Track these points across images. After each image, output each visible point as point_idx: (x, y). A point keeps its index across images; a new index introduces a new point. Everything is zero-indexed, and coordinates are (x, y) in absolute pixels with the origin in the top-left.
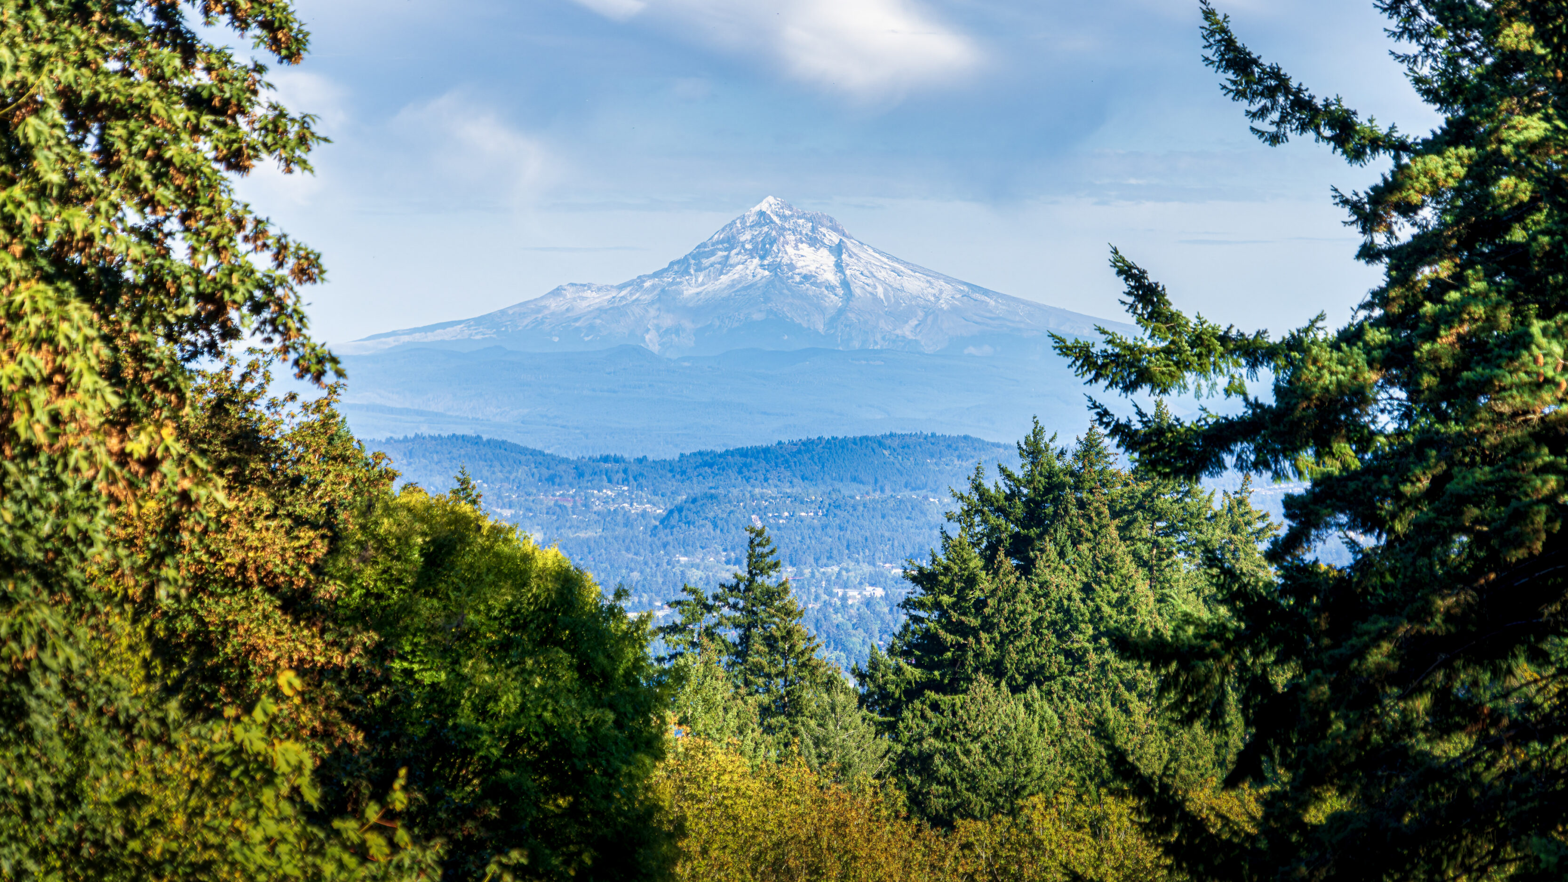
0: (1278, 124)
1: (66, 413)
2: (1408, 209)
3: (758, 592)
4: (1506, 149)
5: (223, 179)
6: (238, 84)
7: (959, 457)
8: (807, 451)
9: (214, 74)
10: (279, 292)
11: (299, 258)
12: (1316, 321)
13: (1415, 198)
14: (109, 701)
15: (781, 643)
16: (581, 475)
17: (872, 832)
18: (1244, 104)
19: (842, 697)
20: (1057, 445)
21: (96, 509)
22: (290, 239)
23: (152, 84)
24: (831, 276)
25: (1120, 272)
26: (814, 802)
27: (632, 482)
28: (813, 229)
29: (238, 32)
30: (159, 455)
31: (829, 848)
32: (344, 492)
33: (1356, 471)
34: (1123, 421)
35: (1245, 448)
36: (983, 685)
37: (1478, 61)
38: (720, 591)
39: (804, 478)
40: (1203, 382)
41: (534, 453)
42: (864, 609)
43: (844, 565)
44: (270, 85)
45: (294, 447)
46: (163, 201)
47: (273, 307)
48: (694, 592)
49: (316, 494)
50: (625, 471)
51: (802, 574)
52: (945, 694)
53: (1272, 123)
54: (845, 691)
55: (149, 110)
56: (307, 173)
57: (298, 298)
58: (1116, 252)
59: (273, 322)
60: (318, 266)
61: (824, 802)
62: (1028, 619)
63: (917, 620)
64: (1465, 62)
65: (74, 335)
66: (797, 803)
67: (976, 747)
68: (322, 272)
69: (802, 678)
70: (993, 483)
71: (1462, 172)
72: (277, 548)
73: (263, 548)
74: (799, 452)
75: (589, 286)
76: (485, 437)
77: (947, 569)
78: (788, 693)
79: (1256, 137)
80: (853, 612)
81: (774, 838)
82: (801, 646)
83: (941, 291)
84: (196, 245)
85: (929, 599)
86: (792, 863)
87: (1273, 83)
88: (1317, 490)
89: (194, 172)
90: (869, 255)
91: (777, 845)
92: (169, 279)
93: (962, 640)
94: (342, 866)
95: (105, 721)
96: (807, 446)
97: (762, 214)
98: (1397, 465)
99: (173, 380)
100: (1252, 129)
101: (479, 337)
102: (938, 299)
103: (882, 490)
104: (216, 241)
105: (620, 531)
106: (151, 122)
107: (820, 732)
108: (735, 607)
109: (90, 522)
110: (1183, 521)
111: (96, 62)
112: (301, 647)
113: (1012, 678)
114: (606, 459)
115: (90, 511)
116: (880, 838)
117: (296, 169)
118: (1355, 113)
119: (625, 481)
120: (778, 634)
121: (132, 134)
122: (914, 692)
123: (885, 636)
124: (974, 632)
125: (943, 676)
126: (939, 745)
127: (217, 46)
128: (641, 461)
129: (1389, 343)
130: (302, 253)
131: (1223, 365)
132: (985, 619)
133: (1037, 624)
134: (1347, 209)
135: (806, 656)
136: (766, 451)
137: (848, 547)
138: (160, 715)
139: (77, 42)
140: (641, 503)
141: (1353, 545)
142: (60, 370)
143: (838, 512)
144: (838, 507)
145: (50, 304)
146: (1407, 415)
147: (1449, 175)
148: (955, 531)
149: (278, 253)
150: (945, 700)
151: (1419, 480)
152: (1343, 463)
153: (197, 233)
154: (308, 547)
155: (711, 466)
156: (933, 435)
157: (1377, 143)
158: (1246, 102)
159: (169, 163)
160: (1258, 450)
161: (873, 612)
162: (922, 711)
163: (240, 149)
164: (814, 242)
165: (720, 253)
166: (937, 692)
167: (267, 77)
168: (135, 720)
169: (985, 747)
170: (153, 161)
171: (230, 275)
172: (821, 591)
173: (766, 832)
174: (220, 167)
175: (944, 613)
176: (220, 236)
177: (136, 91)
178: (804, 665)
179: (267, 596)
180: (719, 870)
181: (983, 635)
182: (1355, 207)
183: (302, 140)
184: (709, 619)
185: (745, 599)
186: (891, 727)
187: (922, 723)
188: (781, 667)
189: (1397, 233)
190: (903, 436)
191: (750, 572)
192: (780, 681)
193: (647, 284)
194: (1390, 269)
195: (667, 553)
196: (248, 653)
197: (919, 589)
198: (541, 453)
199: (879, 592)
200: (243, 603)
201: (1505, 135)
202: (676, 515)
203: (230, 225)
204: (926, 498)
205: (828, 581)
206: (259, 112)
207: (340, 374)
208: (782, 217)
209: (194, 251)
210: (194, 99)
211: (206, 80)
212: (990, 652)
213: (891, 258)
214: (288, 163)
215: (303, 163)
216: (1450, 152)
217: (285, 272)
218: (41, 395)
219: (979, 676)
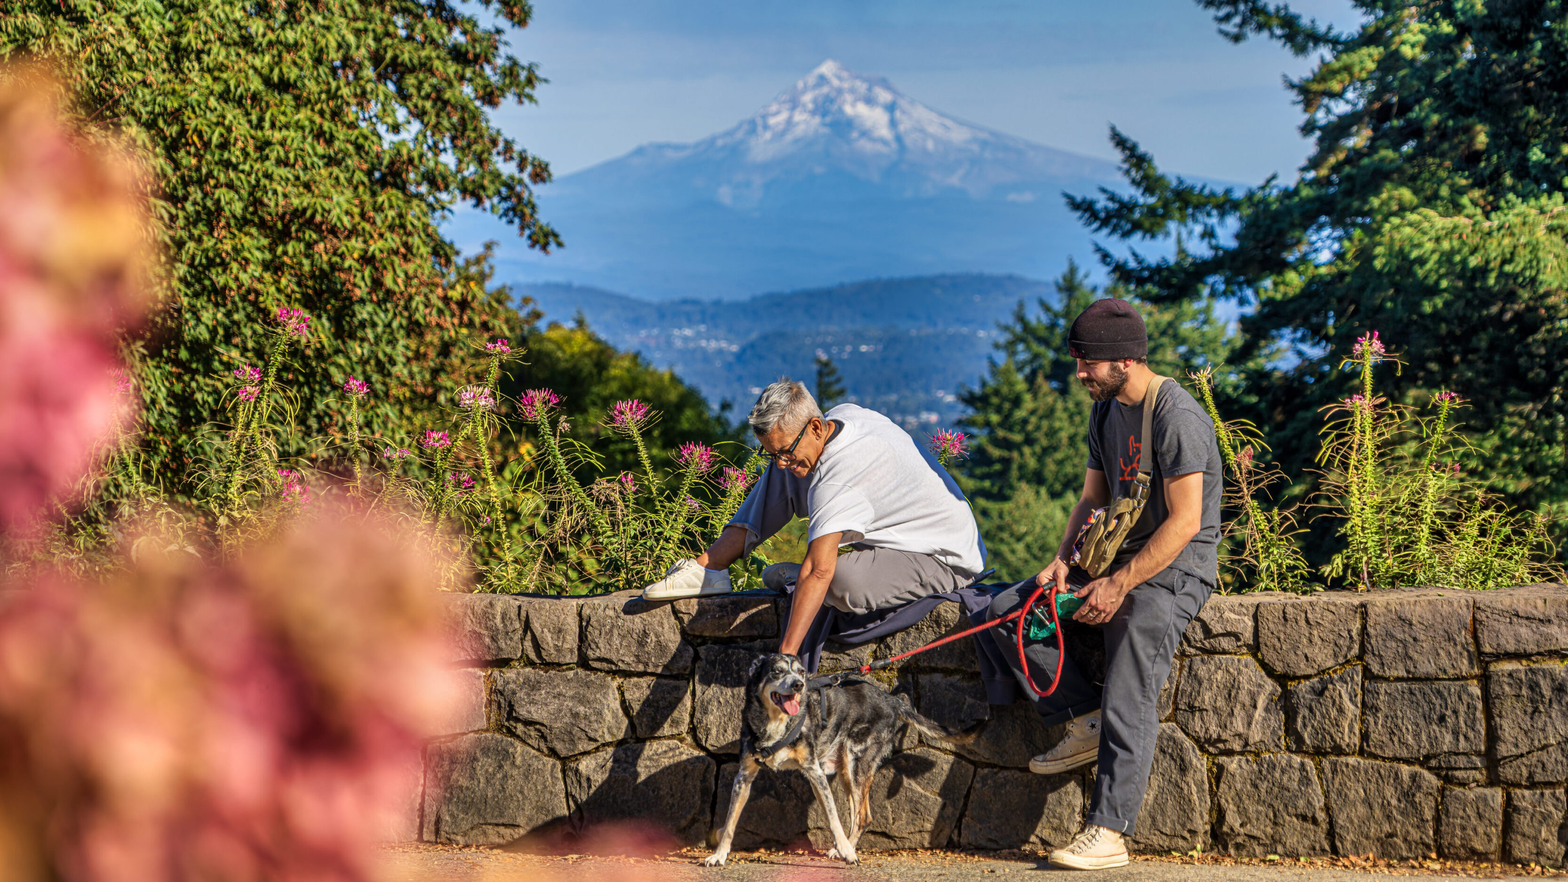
0: (1240, 26)
2: (1336, 94)
4: (1405, 49)
5: (482, 112)
6: (485, 43)
7: (1003, 294)
9: (468, 35)
10: (518, 188)
11: (534, 166)
12: (1270, 180)
13: (1339, 87)
16: (663, 317)
18: (1212, 12)
20: (1088, 283)
22: (528, 153)
24: (885, 132)
25: (1117, 144)
27: (709, 322)
28: (869, 89)
29: (484, 7)
30: (469, 298)
33: (1295, 297)
34: (1121, 261)
35: (1217, 280)
36: (1025, 492)
39: (864, 316)
40: (1183, 229)
43: (901, 393)
44: (506, 43)
47: (514, 200)
50: (703, 312)
53: (1235, 25)
56: (533, 103)
57: (531, 193)
58: (1113, 129)
59: (513, 209)
60: (548, 172)
62: (1064, 435)
65: (416, 222)
67: (1020, 547)
68: (550, 176)
70: (1036, 316)
71: (1373, 66)
74: (860, 293)
76: (576, 284)
77: (996, 391)
79: (1222, 37)
84: (461, 157)
85: (980, 418)
89: (463, 108)
90: (921, 113)
93: (1007, 455)
96: (867, 286)
97: (822, 77)
98: (1325, 290)
100: (1219, 31)
103: (935, 325)
104: (478, 155)
106: (433, 74)
110: (1202, 345)
113: (1051, 485)
114: (685, 302)
117: (526, 101)
118: (1299, 16)
119: (703, 322)
121: (421, 83)
124: (1017, 447)
127: (468, 15)
128: (716, 303)
130: (536, 162)
131: (1199, 216)
132: (1028, 435)
133: (1072, 439)
134: (1294, 92)
136: (830, 292)
137: (904, 377)
140: (717, 341)
141: (1300, 353)
142: (406, 245)
143: (895, 346)
144: (895, 341)
145: (401, 203)
147: (1363, 68)
148: (1001, 357)
149: (521, 163)
153: (463, 149)
155: (780, 306)
156: (982, 275)
157: (1316, 38)
158: (1214, 10)
159: (446, 103)
160: (1228, 282)
163: (491, 90)
164: (870, 101)
165: (785, 113)
167: (504, 38)
169: (1028, 547)
171: (484, 177)
174: (478, 103)
175: (992, 432)
176: (483, 152)
181: (1027, 450)
182: (1300, 89)
183: (529, 81)
189: (1333, 111)
190: (953, 275)
193: (719, 143)
194: (1320, 141)
195: (742, 384)
197: (971, 410)
198: (627, 297)
199: (933, 418)
201: (1405, 36)
202: (750, 352)
203: (488, 144)
204: (975, 331)
206: (499, 62)
207: (560, 245)
208: (840, 78)
209: (460, 161)
210: (458, 55)
211: (462, 39)
212: (1032, 463)
213: (942, 115)
214: (520, 97)
215: (530, 98)
216: (1364, 51)
217: (525, 176)
218: (396, 260)
219: (1023, 485)
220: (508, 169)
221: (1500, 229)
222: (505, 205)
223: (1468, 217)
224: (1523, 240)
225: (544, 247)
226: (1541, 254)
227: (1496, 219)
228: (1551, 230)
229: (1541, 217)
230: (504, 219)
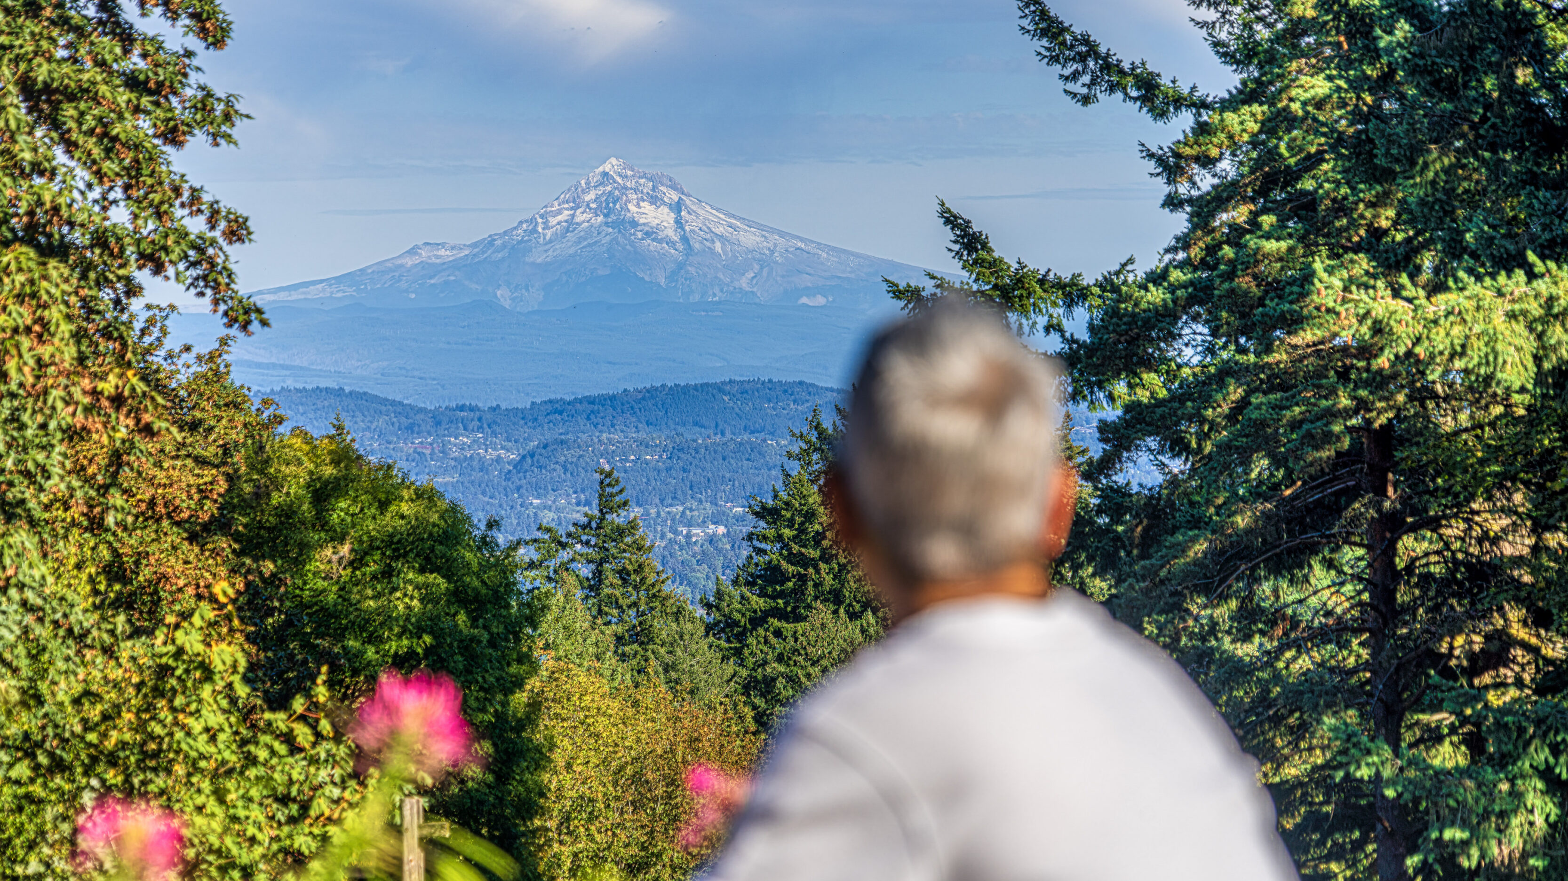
0: (1089, 87)
1: (46, 358)
2: (1207, 162)
3: (608, 530)
4: (1295, 107)
5: (163, 153)
6: (171, 69)
7: (795, 401)
8: (652, 397)
9: (149, 59)
10: (210, 251)
11: (229, 221)
12: (1125, 265)
13: (1214, 152)
14: (65, 616)
15: (633, 576)
16: (438, 423)
17: (722, 746)
18: (1057, 68)
19: (689, 626)
21: (53, 446)
22: (221, 205)
23: (98, 69)
24: (671, 233)
25: (947, 221)
26: (668, 719)
27: (487, 429)
28: (654, 188)
29: (169, 22)
30: (126, 393)
31: (684, 762)
32: (237, 435)
33: (1164, 400)
36: (822, 613)
37: (1270, 26)
38: (572, 529)
39: (648, 424)
40: (1024, 321)
41: (393, 403)
42: (707, 546)
43: (688, 504)
44: (198, 69)
45: (189, 395)
46: (110, 173)
47: (205, 265)
48: (549, 530)
49: (211, 438)
50: (480, 419)
51: (648, 514)
52: (788, 622)
53: (1084, 85)
54: (692, 620)
55: (96, 93)
56: (232, 146)
57: (226, 256)
58: (943, 204)
59: (205, 278)
60: (247, 229)
61: (678, 719)
63: (760, 552)
64: (1258, 27)
65: (53, 290)
66: (653, 721)
68: (249, 233)
69: (652, 609)
70: (831, 422)
71: (1256, 127)
72: (183, 485)
73: (171, 485)
74: (644, 398)
75: (443, 245)
76: (347, 389)
77: (787, 504)
78: (641, 623)
79: (1069, 98)
80: (697, 549)
81: (633, 753)
82: (651, 579)
83: (775, 245)
84: (137, 211)
85: (771, 533)
86: (650, 776)
87: (1084, 49)
88: (1128, 417)
89: (137, 147)
90: (706, 212)
91: (635, 760)
92: (112, 240)
93: (802, 571)
94: (273, 753)
95: (61, 632)
96: (652, 392)
97: (605, 174)
98: (1200, 392)
99: (117, 329)
100: (1065, 91)
101: (339, 295)
102: (772, 252)
103: (723, 434)
104: (158, 207)
105: (476, 475)
106: (99, 103)
107: (669, 659)
108: (587, 543)
109: (48, 457)
111: (49, 51)
112: (207, 575)
113: (850, 605)
114: (462, 408)
115: (47, 448)
116: (731, 752)
117: (223, 142)
118: (1158, 75)
119: (480, 429)
120: (630, 568)
121: (82, 114)
122: (758, 620)
123: (728, 572)
124: (814, 563)
125: (786, 604)
126: (782, 669)
127: (150, 34)
128: (494, 409)
129: (1191, 283)
130: (232, 217)
131: (1042, 306)
132: (824, 551)
134: (1153, 163)
135: (657, 588)
136: (613, 398)
137: (691, 488)
138: (110, 627)
139: (33, 34)
140: (495, 449)
141: (1162, 467)
142: (40, 320)
143: (682, 455)
144: (681, 450)
145: (33, 265)
146: (1210, 350)
147: (1244, 130)
148: (795, 468)
149: (212, 217)
150: (787, 627)
151: (1219, 406)
152: (1152, 393)
153: (138, 201)
154: (211, 483)
155: (561, 413)
156: (770, 381)
157: (1179, 102)
158: (1059, 67)
159: (115, 139)
161: (716, 549)
162: (765, 638)
163: (176, 126)
164: (654, 200)
165: (566, 212)
166: (779, 620)
167: (195, 62)
168: (88, 632)
170: (101, 138)
171: (166, 236)
172: (666, 530)
173: (625, 747)
174: (159, 142)
175: (785, 546)
176: (162, 203)
177: (85, 77)
178: (654, 596)
179: (175, 529)
180: (583, 783)
181: (822, 566)
182: (1161, 161)
183: (227, 117)
184: (565, 555)
185: (598, 536)
186: (738, 652)
187: (765, 649)
188: (634, 598)
189: (1199, 184)
190: (742, 382)
191: (601, 511)
192: (632, 612)
193: (499, 242)
194: (1192, 215)
195: (521, 496)
196: (159, 580)
197: (762, 524)
198: (400, 403)
199: (721, 530)
200: (153, 536)
201: (1293, 93)
202: (529, 460)
203: (169, 193)
204: (765, 440)
205: (673, 520)
206: (189, 92)
207: (264, 323)
208: (625, 177)
209: (136, 217)
210: (133, 82)
211: (142, 64)
212: (829, 581)
213: (728, 214)
214: (215, 138)
215: (228, 137)
216: (1245, 110)
217: (217, 234)
218: (26, 342)
219: (818, 604)
220: (196, 225)
221: (1449, 314)
222: (194, 272)
223: (1410, 300)
224: (1477, 329)
225: (245, 327)
226: (1499, 347)
227: (1443, 300)
228: (1512, 316)
229: (1499, 301)
230: (193, 291)
